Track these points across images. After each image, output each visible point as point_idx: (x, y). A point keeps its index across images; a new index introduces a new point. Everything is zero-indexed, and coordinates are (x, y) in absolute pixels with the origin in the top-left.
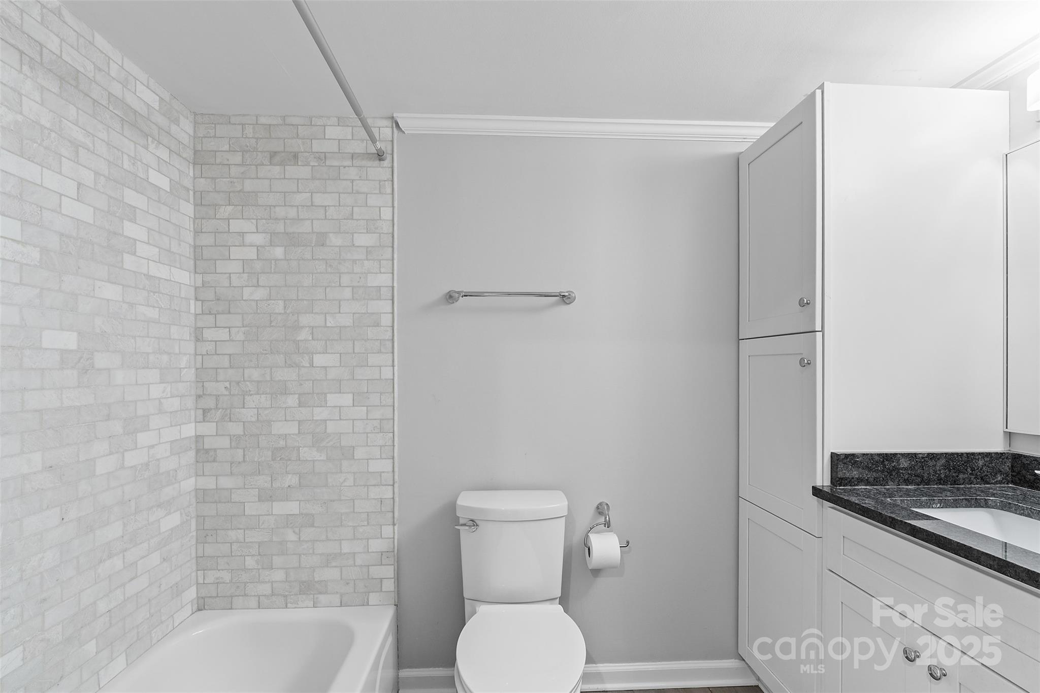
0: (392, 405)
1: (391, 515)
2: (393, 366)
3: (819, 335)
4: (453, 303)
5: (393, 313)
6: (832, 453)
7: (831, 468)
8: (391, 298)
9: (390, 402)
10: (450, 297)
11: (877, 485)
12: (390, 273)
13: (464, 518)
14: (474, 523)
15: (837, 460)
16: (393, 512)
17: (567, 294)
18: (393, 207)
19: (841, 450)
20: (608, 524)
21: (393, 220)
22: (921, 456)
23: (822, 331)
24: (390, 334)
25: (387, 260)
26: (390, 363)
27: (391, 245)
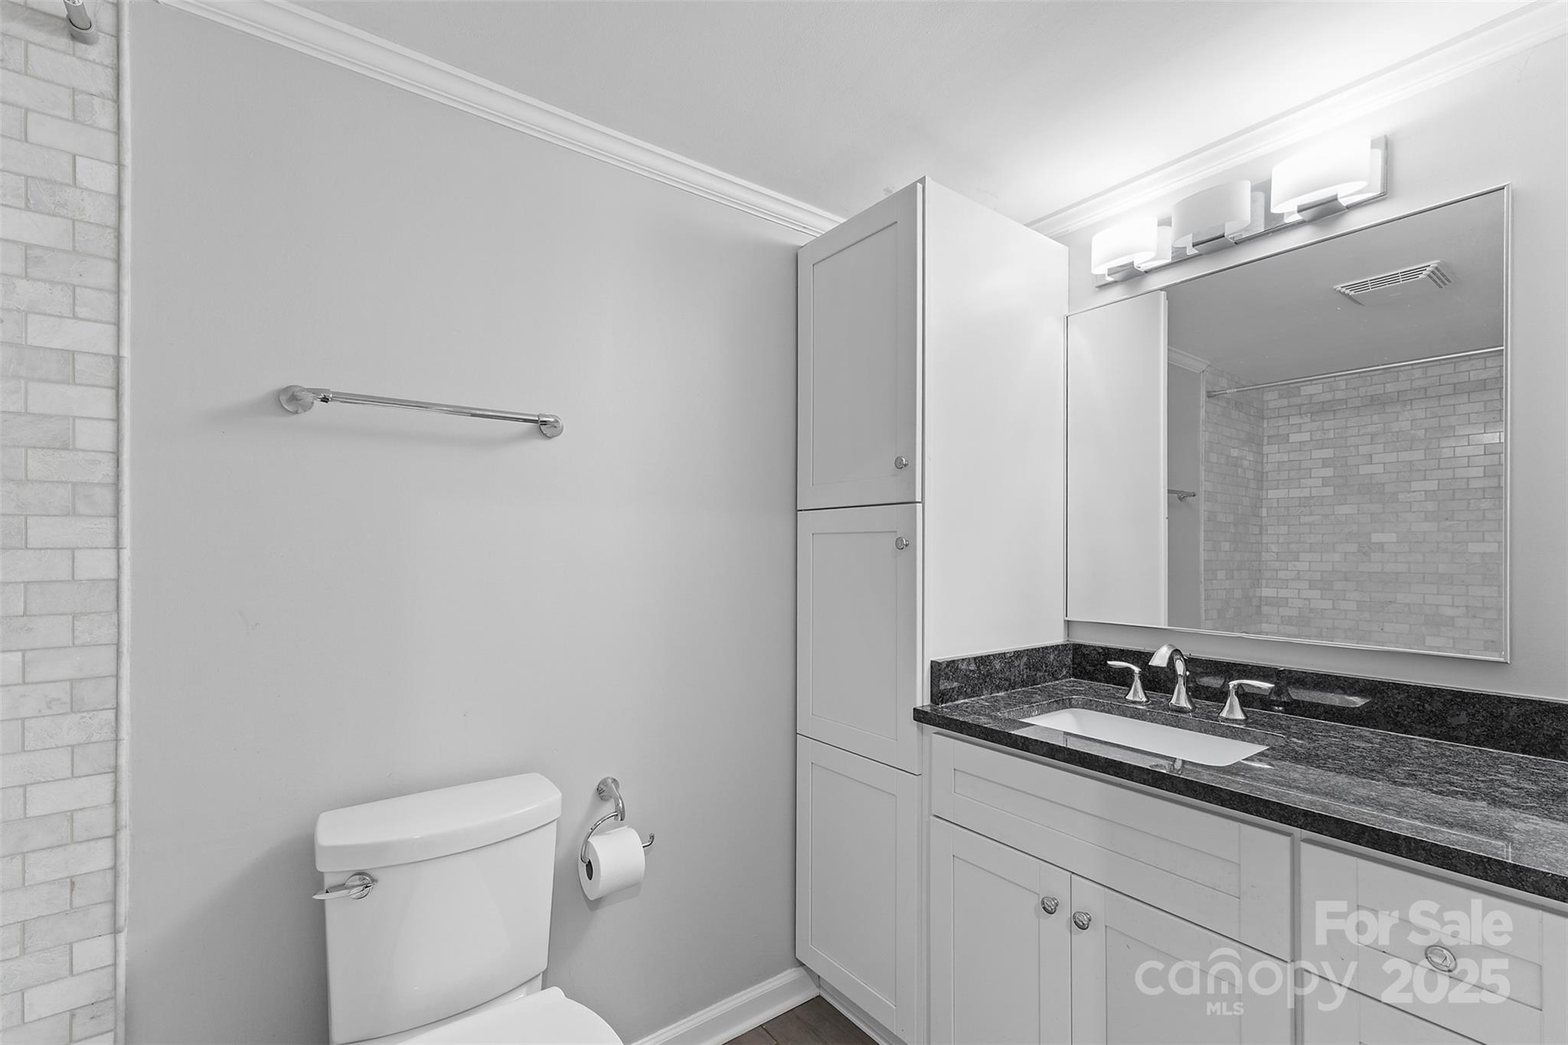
0: (115, 641)
1: (107, 909)
2: (118, 547)
3: (919, 506)
4: (296, 412)
5: (117, 420)
6: (932, 661)
7: (931, 682)
8: (111, 382)
9: (107, 633)
10: (291, 400)
11: (974, 697)
12: (108, 323)
13: (338, 872)
14: (365, 880)
15: (938, 670)
16: (114, 902)
17: (552, 420)
18: (120, 165)
19: (943, 657)
20: (620, 815)
21: (119, 196)
22: (1009, 655)
23: (923, 502)
24: (106, 469)
25: (100, 289)
26: (109, 539)
27: (114, 256)
